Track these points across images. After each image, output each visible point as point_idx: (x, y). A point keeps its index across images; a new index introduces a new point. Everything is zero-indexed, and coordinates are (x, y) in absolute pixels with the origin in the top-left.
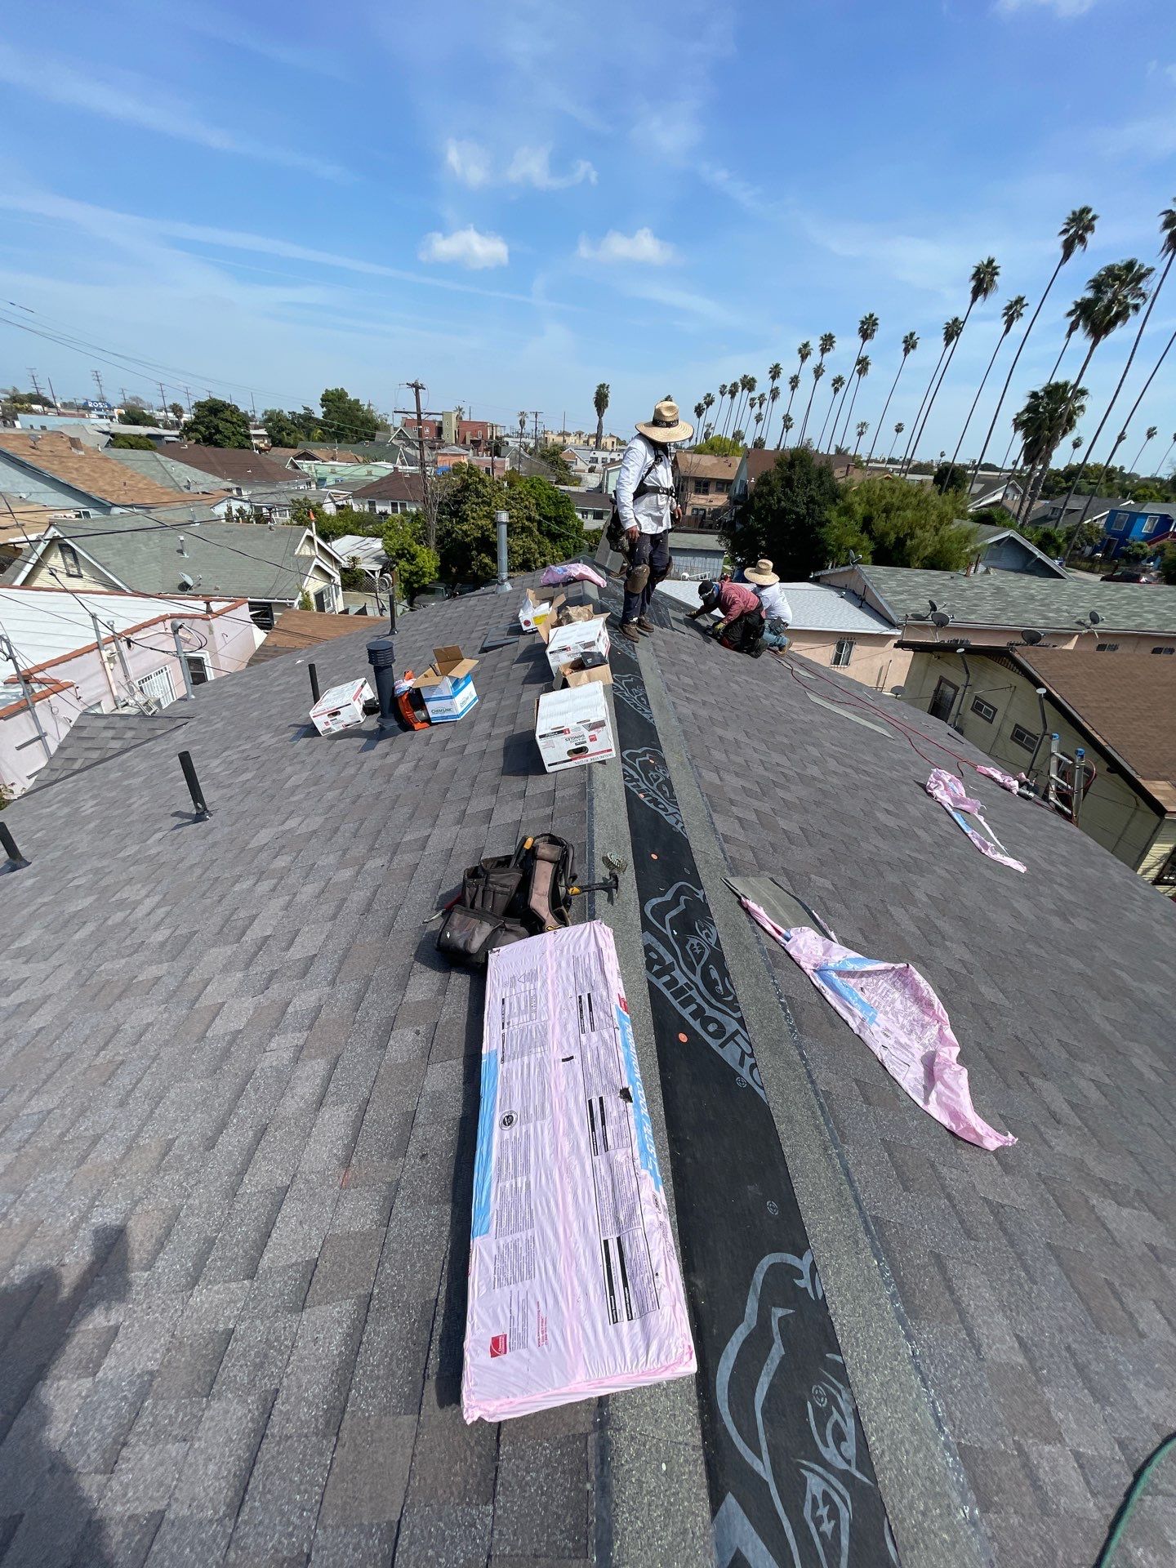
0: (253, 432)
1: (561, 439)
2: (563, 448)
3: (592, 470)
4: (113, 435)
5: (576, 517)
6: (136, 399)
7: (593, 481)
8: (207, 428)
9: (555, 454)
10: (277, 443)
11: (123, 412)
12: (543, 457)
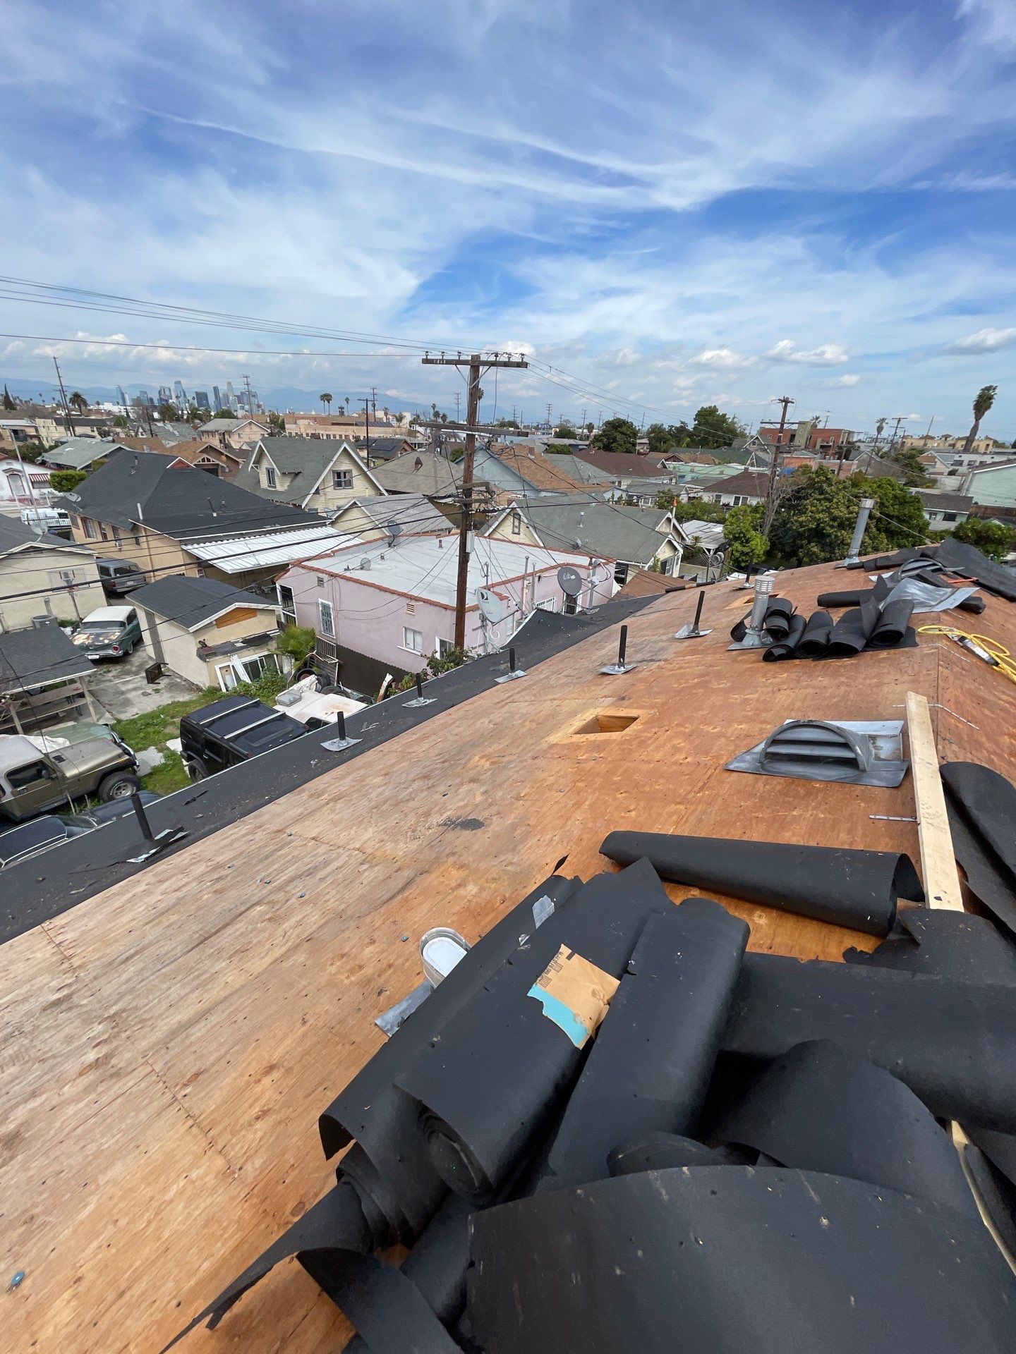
0: (638, 441)
1: (922, 442)
2: (922, 452)
3: (952, 473)
4: (548, 446)
5: (922, 517)
6: (568, 421)
7: (950, 484)
8: (608, 439)
9: (912, 457)
10: (653, 448)
11: (558, 430)
12: (896, 460)
